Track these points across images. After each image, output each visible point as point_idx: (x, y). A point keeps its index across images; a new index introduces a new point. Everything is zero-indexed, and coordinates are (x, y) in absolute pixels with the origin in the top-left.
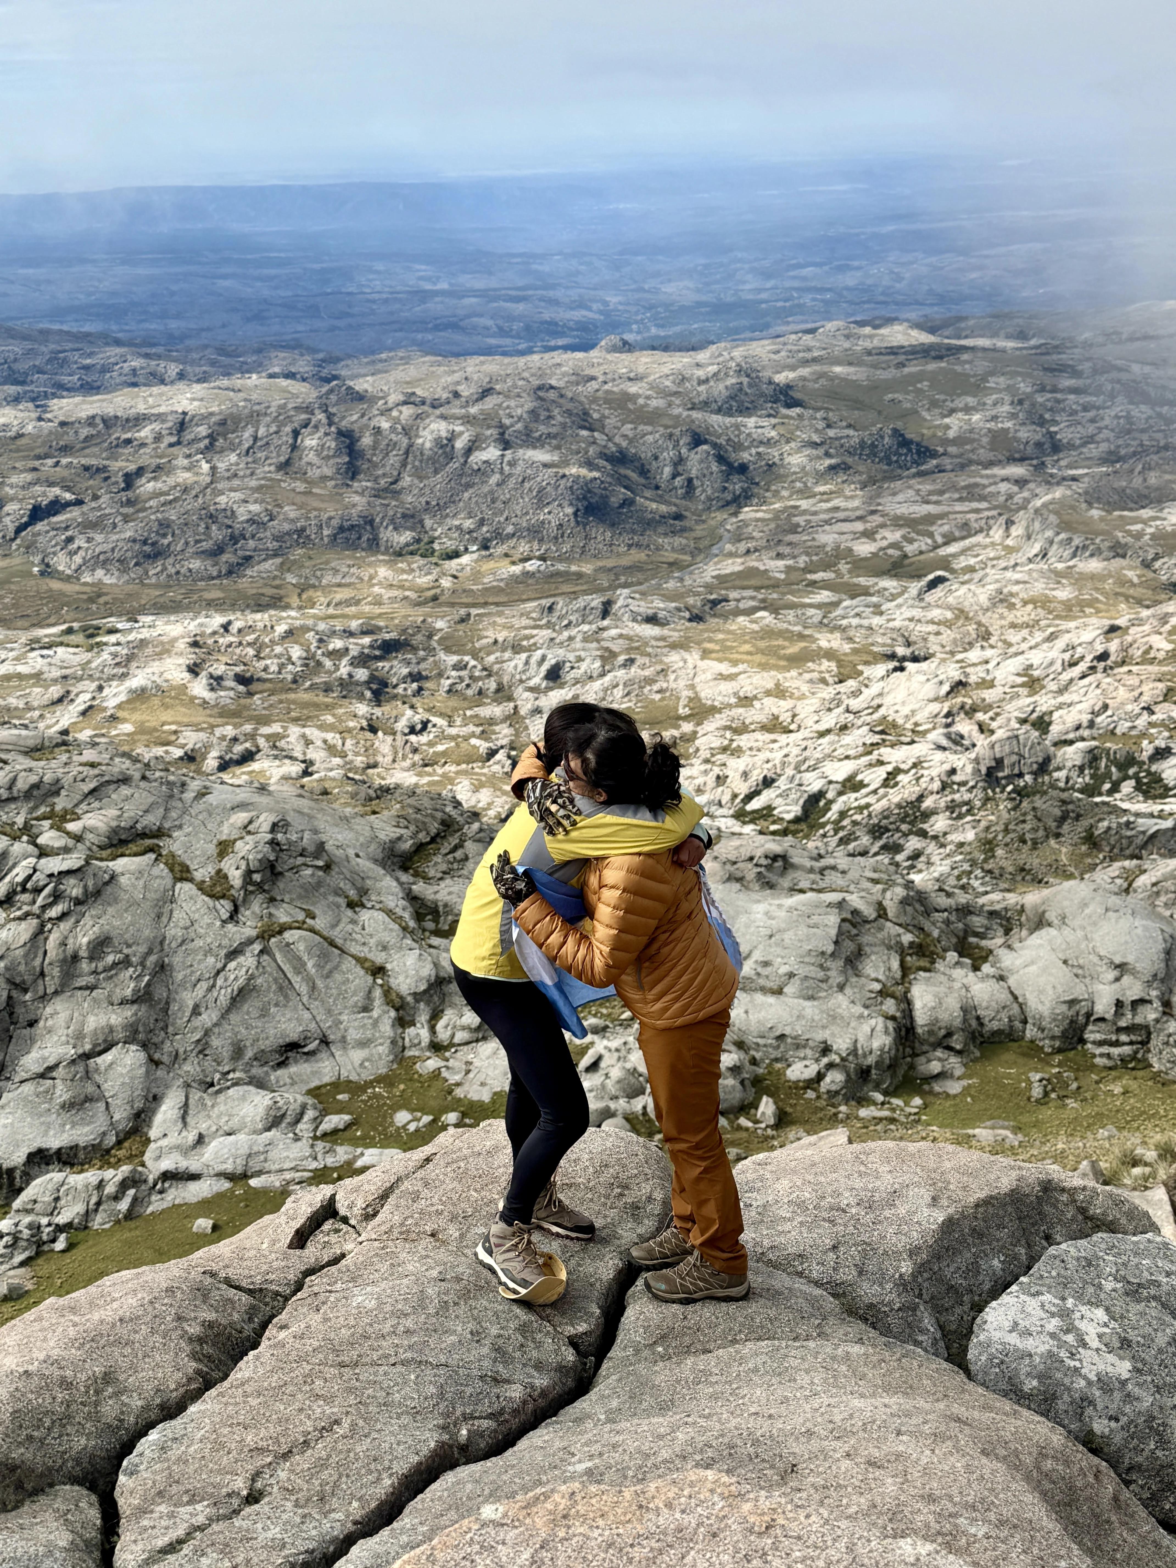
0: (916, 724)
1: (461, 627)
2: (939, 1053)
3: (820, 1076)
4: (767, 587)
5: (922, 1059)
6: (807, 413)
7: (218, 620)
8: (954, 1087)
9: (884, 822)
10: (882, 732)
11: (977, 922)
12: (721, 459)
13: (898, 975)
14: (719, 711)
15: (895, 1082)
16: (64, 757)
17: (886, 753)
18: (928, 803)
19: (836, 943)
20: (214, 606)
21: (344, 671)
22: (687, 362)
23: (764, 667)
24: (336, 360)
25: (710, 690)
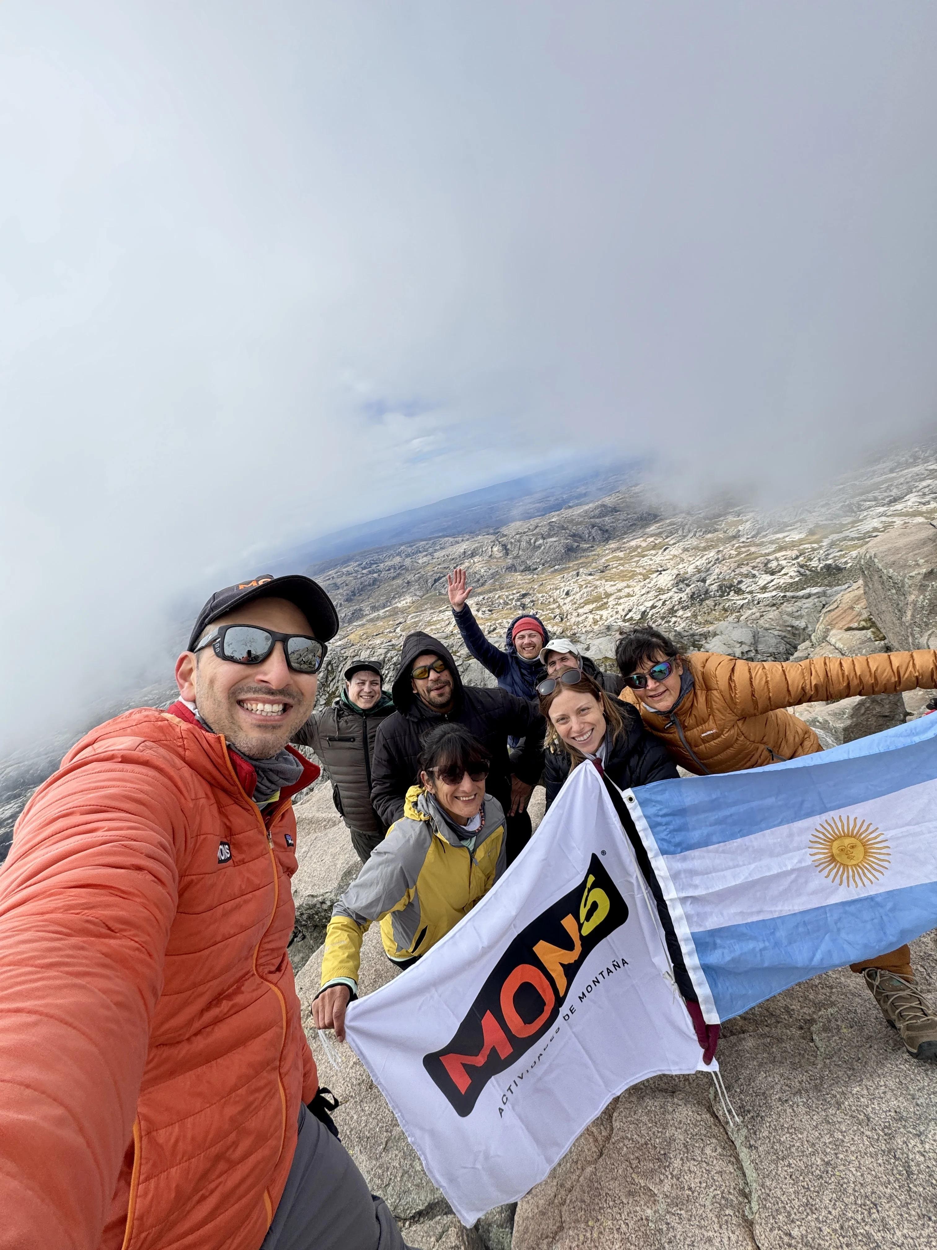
0: (668, 588)
1: (541, 587)
4: (620, 560)
6: (622, 513)
7: (481, 597)
9: (664, 615)
10: (659, 591)
11: (697, 638)
12: (600, 530)
14: (613, 594)
17: (661, 597)
18: (676, 608)
20: (480, 594)
21: (514, 603)
22: (586, 507)
23: (623, 581)
24: (498, 528)
25: (610, 590)
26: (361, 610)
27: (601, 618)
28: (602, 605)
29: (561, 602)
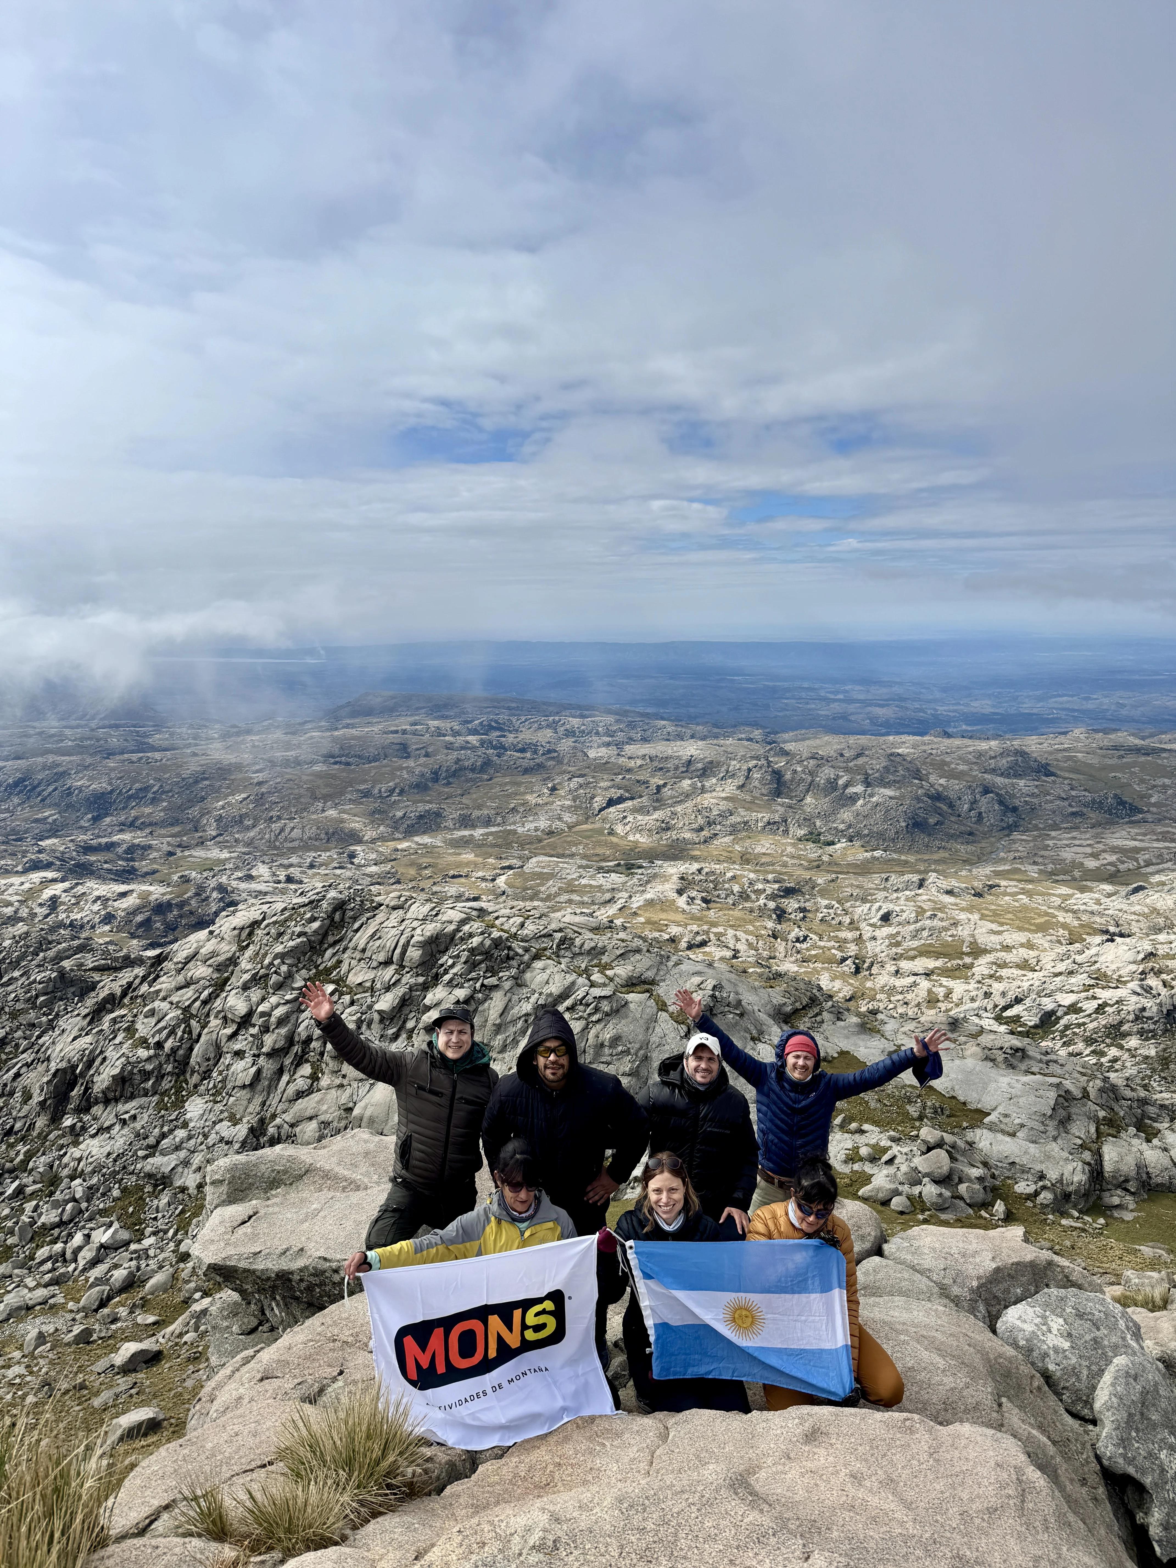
0: (1120, 976)
1: (832, 884)
2: (1119, 1192)
3: (1036, 1194)
4: (1026, 881)
5: (1107, 1194)
6: (1059, 780)
7: (696, 866)
8: (1128, 1216)
9: (1094, 1036)
10: (1097, 979)
11: (1152, 1110)
12: (1001, 803)
13: (1094, 1136)
14: (990, 952)
15: (1087, 1206)
16: (609, 935)
17: (1098, 992)
18: (1125, 1027)
19: (1053, 1109)
20: (695, 859)
21: (762, 902)
22: (984, 746)
23: (1021, 929)
24: (776, 733)
25: (984, 939)
26: (438, 815)
27: (947, 996)
28: (958, 968)
29: (867, 931)
